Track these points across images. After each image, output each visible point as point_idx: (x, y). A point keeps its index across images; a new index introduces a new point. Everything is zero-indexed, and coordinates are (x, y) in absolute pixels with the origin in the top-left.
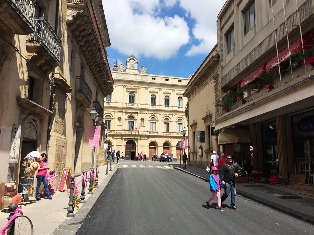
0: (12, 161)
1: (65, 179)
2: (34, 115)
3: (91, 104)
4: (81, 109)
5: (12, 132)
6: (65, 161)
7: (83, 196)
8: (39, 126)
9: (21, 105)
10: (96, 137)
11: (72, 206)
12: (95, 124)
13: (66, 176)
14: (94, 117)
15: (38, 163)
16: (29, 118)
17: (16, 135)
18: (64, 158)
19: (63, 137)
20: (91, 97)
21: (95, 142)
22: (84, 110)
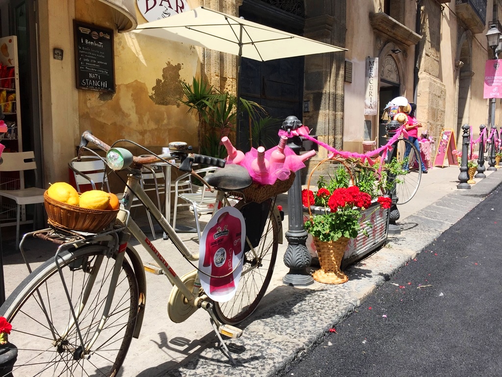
0: (369, 111)
1: (446, 147)
2: (394, 42)
3: (485, 24)
4: (466, 35)
5: (366, 68)
6: (443, 121)
7: (481, 166)
8: (402, 62)
9: (377, 26)
10: (497, 81)
11: (466, 172)
12: (496, 56)
13: (447, 142)
14: (494, 42)
15: (405, 115)
16: (388, 47)
17: (372, 73)
18: (442, 116)
19: (438, 81)
20: (485, 11)
21: (495, 89)
22: (472, 37)
